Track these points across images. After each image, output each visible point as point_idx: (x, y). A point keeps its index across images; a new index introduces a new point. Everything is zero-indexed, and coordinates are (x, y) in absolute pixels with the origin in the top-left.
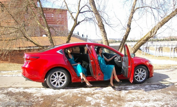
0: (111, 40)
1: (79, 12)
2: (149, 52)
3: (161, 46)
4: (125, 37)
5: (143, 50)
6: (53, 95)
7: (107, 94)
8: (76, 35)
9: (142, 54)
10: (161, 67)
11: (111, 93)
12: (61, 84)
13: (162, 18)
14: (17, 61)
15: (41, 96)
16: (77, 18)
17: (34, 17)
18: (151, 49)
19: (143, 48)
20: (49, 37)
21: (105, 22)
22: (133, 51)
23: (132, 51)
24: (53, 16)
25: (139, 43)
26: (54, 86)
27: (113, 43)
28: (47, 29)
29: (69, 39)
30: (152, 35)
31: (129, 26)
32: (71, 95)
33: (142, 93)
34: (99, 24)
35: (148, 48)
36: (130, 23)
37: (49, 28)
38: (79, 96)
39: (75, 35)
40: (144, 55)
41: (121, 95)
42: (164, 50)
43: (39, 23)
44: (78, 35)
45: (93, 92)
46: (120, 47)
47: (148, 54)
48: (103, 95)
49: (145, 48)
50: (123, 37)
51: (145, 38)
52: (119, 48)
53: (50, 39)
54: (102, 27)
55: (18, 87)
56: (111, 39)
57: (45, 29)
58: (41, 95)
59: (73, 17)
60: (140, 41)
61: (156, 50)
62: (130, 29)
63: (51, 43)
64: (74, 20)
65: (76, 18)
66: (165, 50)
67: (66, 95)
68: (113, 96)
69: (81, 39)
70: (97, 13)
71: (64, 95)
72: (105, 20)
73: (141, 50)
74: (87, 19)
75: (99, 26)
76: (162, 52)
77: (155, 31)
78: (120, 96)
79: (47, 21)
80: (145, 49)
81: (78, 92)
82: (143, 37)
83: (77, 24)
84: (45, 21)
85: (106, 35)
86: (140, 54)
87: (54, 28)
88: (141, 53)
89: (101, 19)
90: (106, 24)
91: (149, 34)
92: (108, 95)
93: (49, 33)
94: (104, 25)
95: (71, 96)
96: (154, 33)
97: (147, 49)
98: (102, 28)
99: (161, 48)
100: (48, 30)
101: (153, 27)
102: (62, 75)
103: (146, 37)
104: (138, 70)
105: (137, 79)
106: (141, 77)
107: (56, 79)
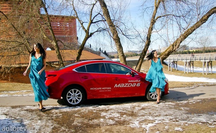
0: (131, 53)
1: (92, 22)
2: (177, 67)
3: (192, 60)
5: (170, 65)
6: (70, 111)
8: (88, 48)
9: (169, 70)
10: (183, 85)
11: (124, 109)
12: (77, 101)
13: (184, 29)
14: (17, 80)
16: (88, 29)
17: (39, 29)
18: (180, 63)
19: (170, 63)
20: (57, 52)
21: (122, 34)
24: (59, 25)
26: (71, 103)
27: (133, 57)
28: (55, 42)
29: (80, 53)
30: (174, 49)
31: (149, 38)
32: (87, 111)
34: (114, 38)
35: (176, 62)
36: (149, 35)
38: (95, 111)
39: (86, 48)
40: (171, 71)
42: (196, 65)
43: (45, 36)
44: (90, 48)
45: (107, 109)
47: (177, 70)
49: (172, 62)
51: (167, 53)
52: (138, 64)
53: (58, 54)
54: (118, 40)
55: (35, 105)
56: (131, 51)
57: (52, 43)
59: (84, 28)
60: (161, 55)
61: (186, 65)
62: (150, 41)
63: (59, 58)
64: (86, 31)
66: (198, 65)
67: (82, 111)
68: (126, 112)
69: (93, 53)
70: (111, 24)
71: (80, 111)
72: (121, 31)
73: (168, 66)
74: (100, 30)
75: (114, 39)
76: (193, 68)
77: (178, 45)
78: (133, 112)
79: (54, 33)
80: (171, 64)
81: (93, 108)
82: (164, 51)
83: (89, 36)
84: (52, 34)
85: (122, 49)
86: (166, 69)
87: (62, 41)
88: (168, 68)
89: (116, 32)
91: (171, 48)
92: (122, 111)
93: (57, 47)
94: (119, 39)
96: (177, 46)
97: (174, 64)
98: (118, 42)
99: (192, 62)
100: (55, 44)
101: (176, 39)
102: (78, 92)
103: (168, 51)
105: (151, 97)
106: (156, 94)
107: (73, 96)
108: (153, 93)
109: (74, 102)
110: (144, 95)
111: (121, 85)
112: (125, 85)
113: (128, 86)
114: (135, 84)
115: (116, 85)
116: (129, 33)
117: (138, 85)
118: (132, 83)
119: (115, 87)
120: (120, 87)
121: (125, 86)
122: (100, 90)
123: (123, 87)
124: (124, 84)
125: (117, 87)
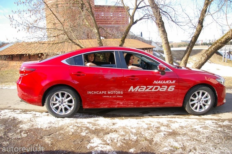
1: (137, 8)
4: (194, 38)
5: (224, 55)
6: (46, 128)
7: (131, 134)
8: (139, 37)
9: (223, 61)
15: (28, 129)
19: (225, 53)
20: (98, 40)
21: (171, 20)
22: (204, 58)
23: (202, 58)
24: (103, 15)
25: (214, 47)
26: (56, 112)
28: (96, 29)
31: (201, 22)
33: (195, 137)
34: (157, 22)
35: (231, 53)
36: (202, 19)
37: (98, 29)
39: (137, 37)
40: (226, 62)
41: (153, 140)
43: (87, 23)
44: (141, 37)
46: (186, 52)
48: (123, 135)
49: (227, 52)
50: (191, 39)
51: (223, 40)
52: (185, 54)
53: (99, 42)
54: (161, 25)
57: (94, 30)
58: (28, 127)
59: (130, 15)
60: (216, 43)
62: (202, 27)
64: (131, 18)
65: (132, 15)
72: (171, 17)
75: (157, 24)
80: (227, 54)
82: (220, 38)
83: (133, 23)
88: (222, 59)
90: (172, 21)
91: (230, 34)
93: (98, 34)
95: (71, 133)
97: (230, 55)
98: (161, 27)
100: (97, 31)
102: (68, 96)
103: (225, 38)
104: (196, 93)
105: (193, 108)
106: (201, 104)
107: (59, 102)
108: (197, 103)
109: (61, 110)
110: (180, 105)
111: (140, 88)
112: (147, 88)
113: (153, 90)
114: (166, 87)
115: (132, 87)
116: (180, 19)
117: (171, 89)
118: (161, 85)
119: (129, 91)
120: (139, 90)
121: (147, 90)
122: (104, 94)
123: (143, 91)
124: (145, 87)
125: (133, 90)
